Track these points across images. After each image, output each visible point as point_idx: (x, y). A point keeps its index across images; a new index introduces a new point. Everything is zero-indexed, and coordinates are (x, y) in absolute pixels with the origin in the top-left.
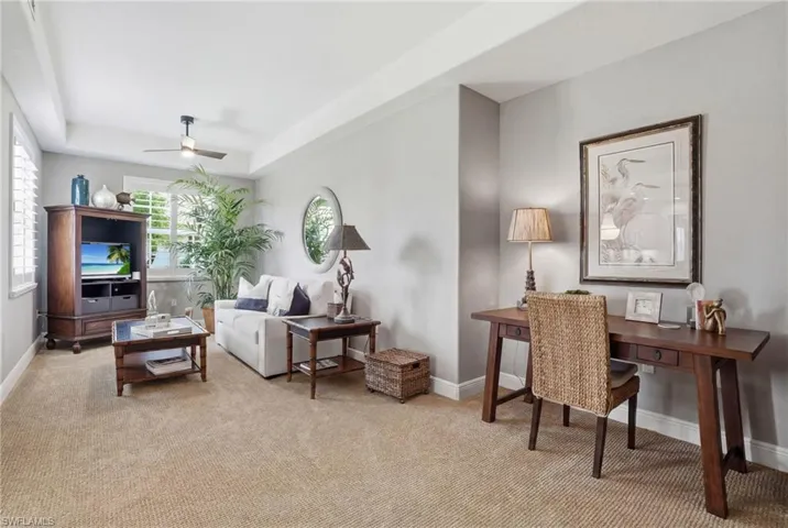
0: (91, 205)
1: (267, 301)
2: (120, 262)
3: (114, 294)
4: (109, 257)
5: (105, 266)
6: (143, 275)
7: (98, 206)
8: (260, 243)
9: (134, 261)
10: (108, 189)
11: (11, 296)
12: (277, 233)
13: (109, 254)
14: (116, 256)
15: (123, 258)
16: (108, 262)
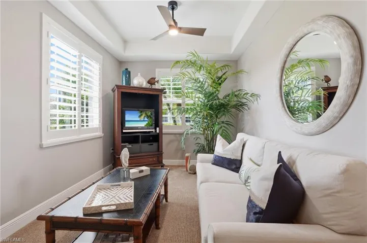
0: (132, 85)
1: (240, 162)
2: (146, 119)
3: (143, 142)
4: (140, 116)
6: (161, 130)
7: (135, 86)
8: (240, 106)
9: (157, 121)
10: (141, 75)
12: (253, 95)
13: (140, 114)
14: (144, 115)
15: (148, 117)
16: (138, 119)
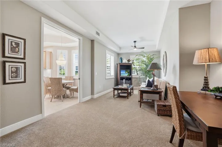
0: (123, 63)
3: (126, 80)
4: (126, 72)
5: (125, 74)
6: (132, 76)
9: (130, 73)
11: (106, 79)
15: (128, 73)
16: (125, 73)
